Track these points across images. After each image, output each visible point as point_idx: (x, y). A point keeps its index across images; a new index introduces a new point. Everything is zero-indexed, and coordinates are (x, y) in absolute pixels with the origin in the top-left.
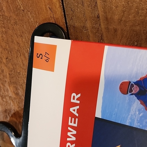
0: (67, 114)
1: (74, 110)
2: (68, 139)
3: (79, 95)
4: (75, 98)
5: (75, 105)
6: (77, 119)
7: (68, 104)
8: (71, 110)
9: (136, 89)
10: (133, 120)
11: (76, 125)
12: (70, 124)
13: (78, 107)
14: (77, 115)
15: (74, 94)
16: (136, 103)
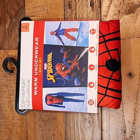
0: (34, 45)
1: (37, 43)
2: (35, 54)
3: (38, 38)
4: (37, 39)
5: (37, 41)
6: (38, 46)
7: (34, 42)
8: (36, 43)
9: (55, 33)
10: (55, 43)
11: (38, 48)
12: (36, 48)
13: (38, 42)
14: (38, 45)
15: (36, 38)
16: (55, 37)
